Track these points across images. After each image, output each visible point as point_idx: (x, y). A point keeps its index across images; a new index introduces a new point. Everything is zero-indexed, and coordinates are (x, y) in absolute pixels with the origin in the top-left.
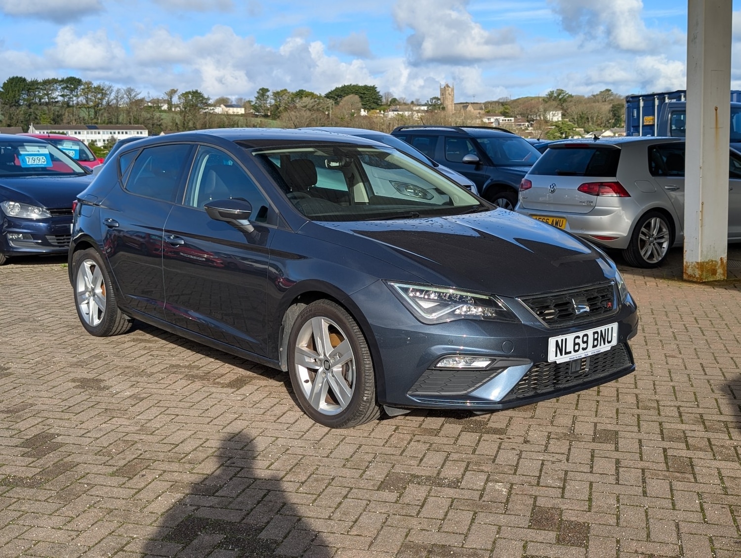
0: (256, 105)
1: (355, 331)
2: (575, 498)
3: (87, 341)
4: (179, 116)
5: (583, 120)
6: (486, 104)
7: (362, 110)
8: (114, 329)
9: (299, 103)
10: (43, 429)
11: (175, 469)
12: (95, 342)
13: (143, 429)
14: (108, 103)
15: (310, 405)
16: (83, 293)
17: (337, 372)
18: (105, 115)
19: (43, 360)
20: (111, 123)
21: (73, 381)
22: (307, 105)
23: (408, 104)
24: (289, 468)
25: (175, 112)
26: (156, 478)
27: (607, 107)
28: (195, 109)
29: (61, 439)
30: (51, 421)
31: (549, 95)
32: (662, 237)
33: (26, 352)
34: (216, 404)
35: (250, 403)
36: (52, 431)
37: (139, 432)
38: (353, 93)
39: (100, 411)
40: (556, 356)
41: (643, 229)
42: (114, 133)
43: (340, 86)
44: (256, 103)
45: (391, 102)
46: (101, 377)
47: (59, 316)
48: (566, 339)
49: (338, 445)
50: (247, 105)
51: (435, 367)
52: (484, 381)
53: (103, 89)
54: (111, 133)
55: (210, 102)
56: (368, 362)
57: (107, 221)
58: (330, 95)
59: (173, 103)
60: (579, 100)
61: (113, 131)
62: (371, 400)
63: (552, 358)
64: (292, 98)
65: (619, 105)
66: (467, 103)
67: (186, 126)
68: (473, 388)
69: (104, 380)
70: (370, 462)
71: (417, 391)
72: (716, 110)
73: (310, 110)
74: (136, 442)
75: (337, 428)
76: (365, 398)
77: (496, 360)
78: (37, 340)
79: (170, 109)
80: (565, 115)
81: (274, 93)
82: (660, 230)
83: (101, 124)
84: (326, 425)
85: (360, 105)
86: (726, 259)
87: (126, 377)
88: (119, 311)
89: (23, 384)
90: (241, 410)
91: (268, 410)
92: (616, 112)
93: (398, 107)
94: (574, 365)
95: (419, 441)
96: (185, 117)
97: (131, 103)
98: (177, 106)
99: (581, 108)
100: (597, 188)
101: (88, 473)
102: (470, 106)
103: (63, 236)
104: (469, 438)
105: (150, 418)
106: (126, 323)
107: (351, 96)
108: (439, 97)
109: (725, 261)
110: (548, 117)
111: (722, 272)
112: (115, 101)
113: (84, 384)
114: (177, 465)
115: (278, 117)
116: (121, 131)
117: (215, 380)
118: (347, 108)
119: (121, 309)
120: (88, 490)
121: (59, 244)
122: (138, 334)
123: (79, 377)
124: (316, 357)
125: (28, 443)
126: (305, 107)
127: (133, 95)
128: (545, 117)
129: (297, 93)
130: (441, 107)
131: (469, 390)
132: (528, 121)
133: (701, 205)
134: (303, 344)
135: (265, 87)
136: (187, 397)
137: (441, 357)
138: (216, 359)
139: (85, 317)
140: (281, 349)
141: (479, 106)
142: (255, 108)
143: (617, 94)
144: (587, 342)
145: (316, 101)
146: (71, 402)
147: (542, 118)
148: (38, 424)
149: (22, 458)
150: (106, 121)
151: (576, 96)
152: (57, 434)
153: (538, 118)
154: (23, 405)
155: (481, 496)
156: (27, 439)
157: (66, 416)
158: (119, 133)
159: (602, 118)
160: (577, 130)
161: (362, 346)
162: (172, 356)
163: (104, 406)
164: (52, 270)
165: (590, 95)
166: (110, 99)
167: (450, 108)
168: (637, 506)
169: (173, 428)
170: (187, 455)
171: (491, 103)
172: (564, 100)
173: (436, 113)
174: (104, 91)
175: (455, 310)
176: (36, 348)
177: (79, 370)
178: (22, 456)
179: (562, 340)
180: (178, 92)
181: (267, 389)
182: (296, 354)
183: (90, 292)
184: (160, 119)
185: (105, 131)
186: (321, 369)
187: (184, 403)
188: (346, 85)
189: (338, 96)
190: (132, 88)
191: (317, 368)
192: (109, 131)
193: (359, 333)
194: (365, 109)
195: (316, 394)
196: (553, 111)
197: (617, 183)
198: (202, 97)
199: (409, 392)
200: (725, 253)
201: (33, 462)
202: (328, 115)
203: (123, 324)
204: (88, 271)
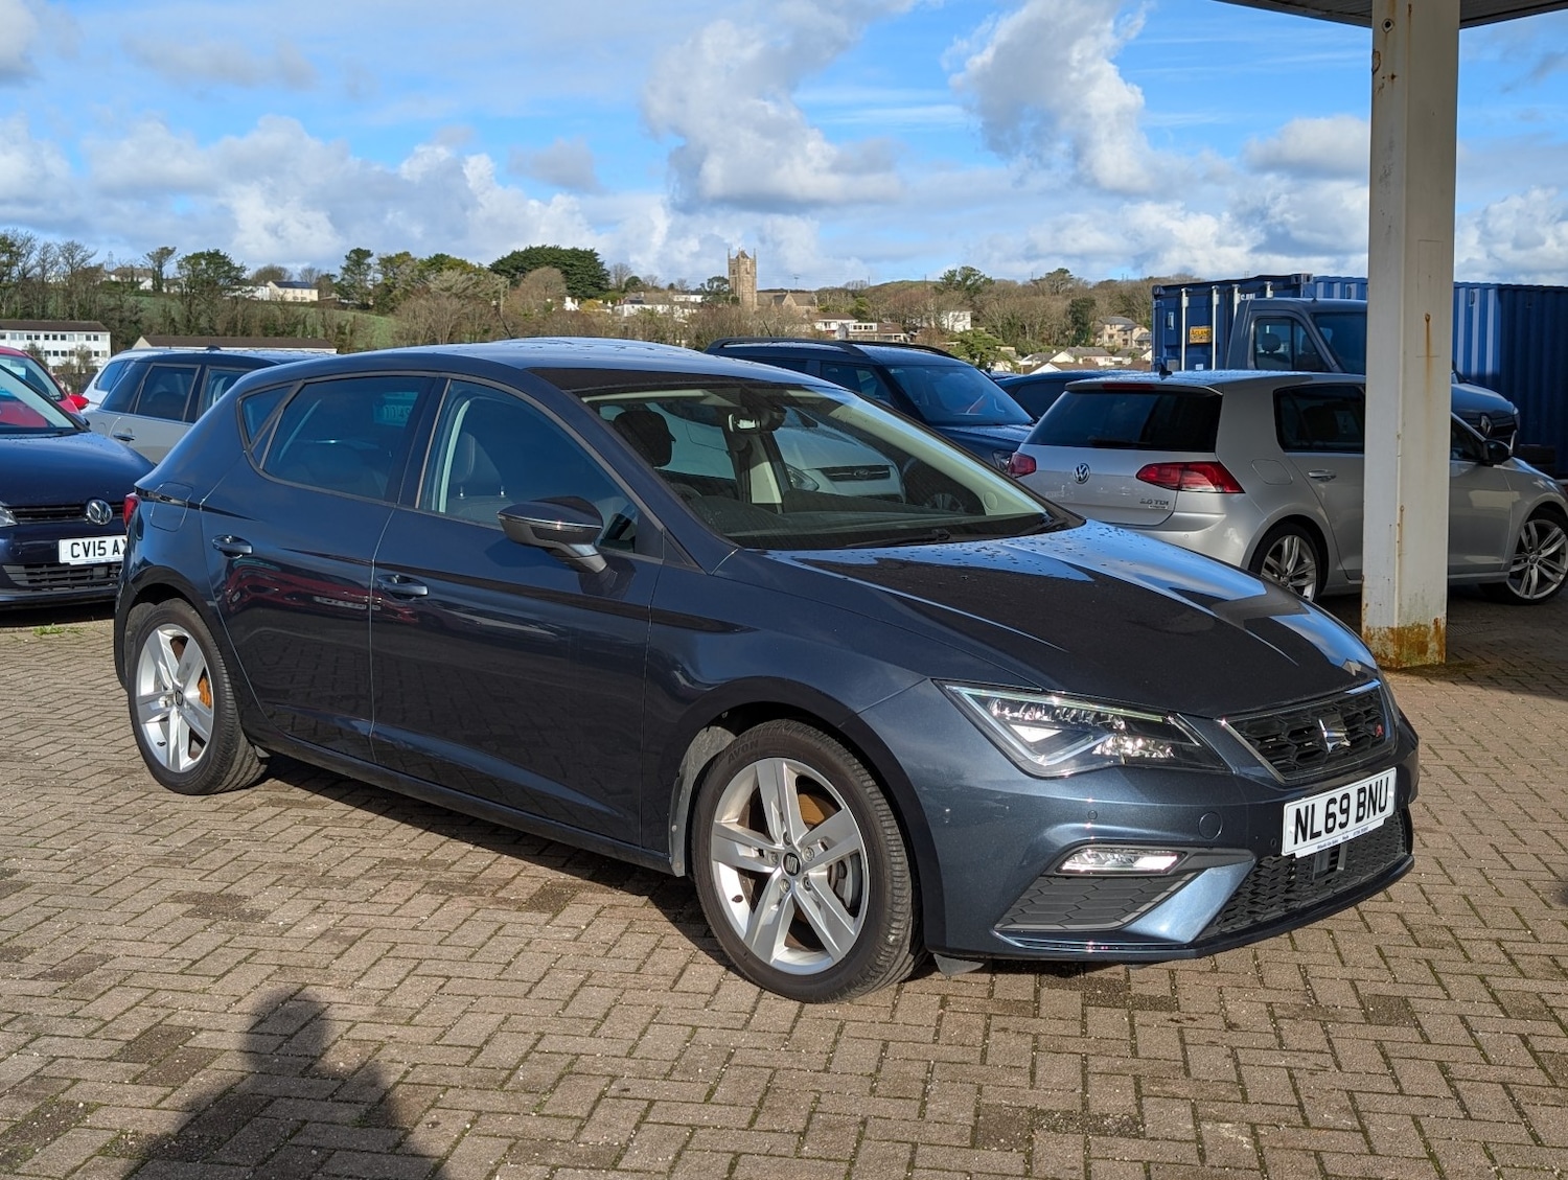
0: (344, 283)
1: (868, 790)
2: (1400, 1154)
3: (167, 805)
4: (179, 303)
5: (1016, 331)
6: (820, 293)
7: (568, 299)
8: (230, 777)
9: (435, 283)
10: (155, 1016)
11: (500, 1107)
12: (187, 806)
13: (382, 1013)
14: (24, 274)
15: (748, 952)
16: (153, 698)
17: (817, 879)
18: (17, 298)
19: (86, 850)
20: (29, 315)
21: (177, 898)
22: (451, 287)
23: (663, 290)
24: (756, 1098)
25: (172, 297)
26: (467, 1130)
27: (1060, 305)
28: (212, 290)
29: (207, 1039)
30: (162, 997)
31: (946, 278)
32: (1304, 576)
33: (39, 832)
34: (522, 950)
35: (598, 947)
36: (178, 1020)
37: (378, 1019)
38: (547, 264)
39: (270, 972)
40: (1296, 842)
41: (1269, 559)
42: (37, 338)
43: (522, 249)
44: (343, 279)
45: (627, 284)
46: (235, 889)
47: (78, 748)
48: (1313, 806)
49: (836, 1042)
50: (323, 283)
51: (1058, 869)
52: (1157, 899)
53: (12, 245)
54: (29, 338)
55: (246, 275)
56: (899, 860)
57: (223, 540)
58: (501, 267)
59: (164, 277)
60: (1006, 290)
61: (33, 334)
62: (904, 941)
63: (1288, 847)
64: (421, 271)
65: (1085, 300)
66: (782, 290)
67: (192, 325)
68: (1134, 915)
69: (246, 897)
70: (925, 1082)
71: (1014, 922)
72: (1428, 321)
73: (459, 298)
74: (382, 1044)
75: (818, 1001)
76: (892, 938)
77: (1186, 853)
78: (54, 804)
79: (157, 288)
80: (978, 320)
81: (382, 260)
82: (1300, 562)
83: (7, 317)
84: (789, 996)
85: (563, 288)
86: (1444, 621)
87: (293, 891)
88: (243, 739)
89: (65, 909)
90: (585, 963)
91: (644, 963)
92: (1078, 315)
93: (642, 294)
94: (1317, 860)
95: (1005, 1030)
96: (190, 305)
97: (74, 274)
98: (175, 282)
99: (1009, 306)
100: (1176, 475)
101: (305, 1122)
102: (789, 296)
103: (41, 566)
104: (1107, 1022)
105: (389, 986)
106: (256, 764)
107: (545, 269)
108: (727, 277)
109: (1443, 625)
110: (945, 322)
111: (1437, 648)
112: (38, 270)
113: (206, 906)
114: (500, 1096)
115: (392, 310)
116: (51, 334)
117: (494, 893)
118: (536, 293)
119: (247, 735)
120: (323, 1162)
121: (32, 585)
122: (275, 788)
123: (186, 890)
124: (764, 845)
125: (133, 1050)
126: (448, 289)
127: (78, 258)
128: (939, 324)
129: (430, 260)
130: (730, 297)
131: (1126, 920)
132: (906, 331)
133: (1398, 512)
134: (729, 815)
135: (364, 248)
136: (450, 933)
137: (1072, 850)
138: (477, 844)
139: (159, 753)
140: (674, 828)
141: (806, 298)
142: (341, 289)
143: (1080, 279)
144: (1345, 811)
145: (471, 279)
146: (193, 950)
147: (933, 324)
148: (137, 1004)
149: (136, 1087)
150: (19, 313)
151: (1000, 281)
152: (194, 1028)
153: (925, 325)
154: (85, 959)
155: (1202, 1154)
156: (129, 1043)
157: (196, 984)
158: (47, 337)
159: (1051, 326)
160: (1002, 349)
161: (886, 824)
162: (374, 837)
163: (271, 958)
164: (18, 640)
165: (1028, 279)
166: (28, 266)
167: (749, 297)
168: (1536, 1169)
169: (452, 1008)
170: (513, 1071)
171: (832, 292)
172: (976, 290)
173: (721, 309)
174: (14, 249)
175: (1094, 748)
176: (58, 822)
177: (179, 873)
178: (134, 1081)
179: (1307, 808)
180: (175, 254)
181: (619, 912)
182: (714, 838)
183: (170, 696)
184: (136, 309)
185: (17, 333)
186: (777, 873)
187: (451, 949)
188: (534, 246)
189: (517, 269)
190: (76, 242)
191: (767, 870)
192: (26, 333)
193: (876, 796)
194: (573, 296)
195: (765, 927)
196: (955, 310)
197: (1217, 465)
198: (229, 264)
199: (998, 926)
200: (1442, 610)
201: (165, 1097)
202: (497, 307)
203: (250, 767)
204: (167, 649)
